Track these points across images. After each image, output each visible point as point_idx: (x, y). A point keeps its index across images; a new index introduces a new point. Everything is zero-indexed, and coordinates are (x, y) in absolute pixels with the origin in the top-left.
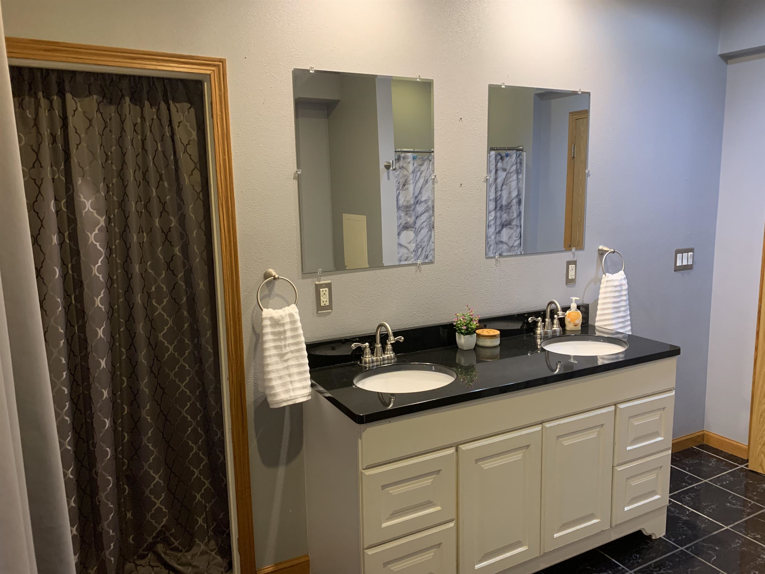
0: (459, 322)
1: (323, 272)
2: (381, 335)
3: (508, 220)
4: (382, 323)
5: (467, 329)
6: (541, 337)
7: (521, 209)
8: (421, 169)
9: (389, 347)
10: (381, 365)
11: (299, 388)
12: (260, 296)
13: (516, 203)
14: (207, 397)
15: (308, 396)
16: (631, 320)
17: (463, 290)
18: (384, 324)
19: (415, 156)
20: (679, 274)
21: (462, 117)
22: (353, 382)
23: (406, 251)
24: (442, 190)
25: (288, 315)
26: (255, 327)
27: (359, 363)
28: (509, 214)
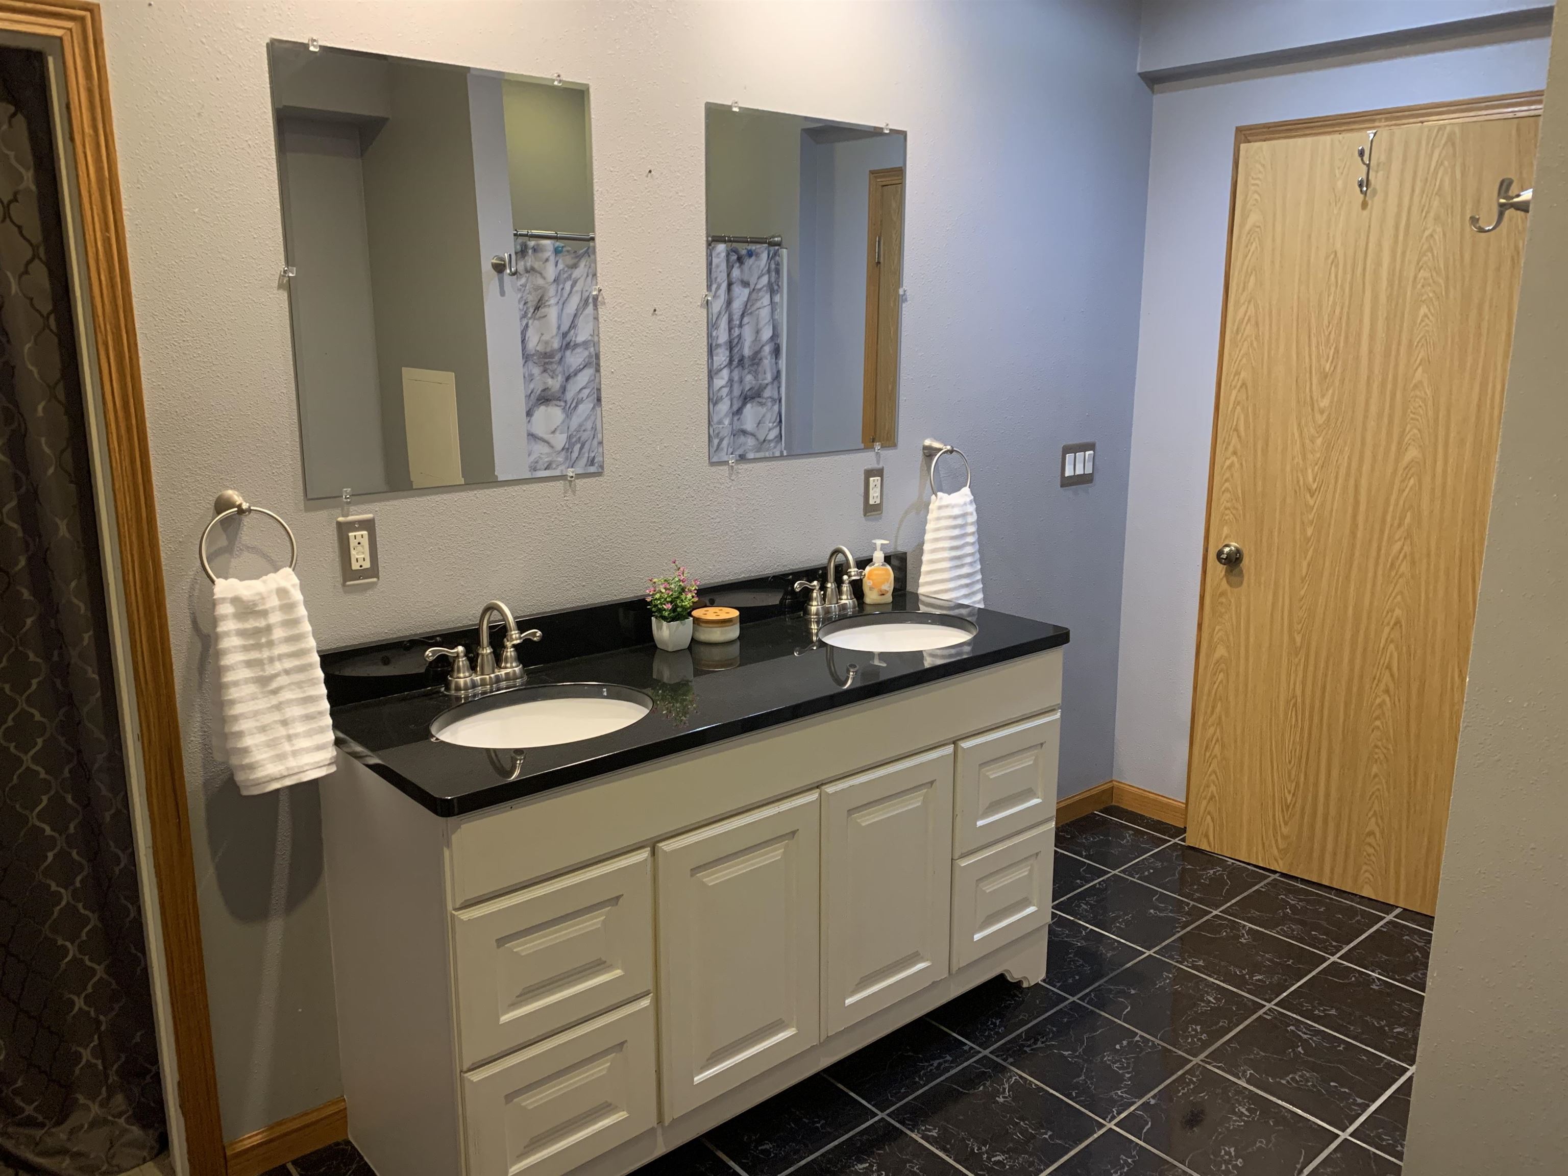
0: (657, 596)
1: (353, 495)
2: (490, 628)
3: (756, 388)
4: (491, 604)
5: (674, 610)
6: (819, 619)
7: (780, 366)
8: (573, 276)
9: (510, 652)
10: (492, 691)
11: (308, 750)
12: (207, 551)
13: (771, 353)
14: (89, 779)
15: (329, 764)
16: (983, 581)
17: (665, 530)
18: (496, 604)
19: (558, 247)
20: (1069, 492)
21: (652, 169)
22: (429, 732)
23: (546, 449)
24: (615, 321)
25: (274, 592)
26: (198, 620)
27: (443, 689)
28: (756, 374)
